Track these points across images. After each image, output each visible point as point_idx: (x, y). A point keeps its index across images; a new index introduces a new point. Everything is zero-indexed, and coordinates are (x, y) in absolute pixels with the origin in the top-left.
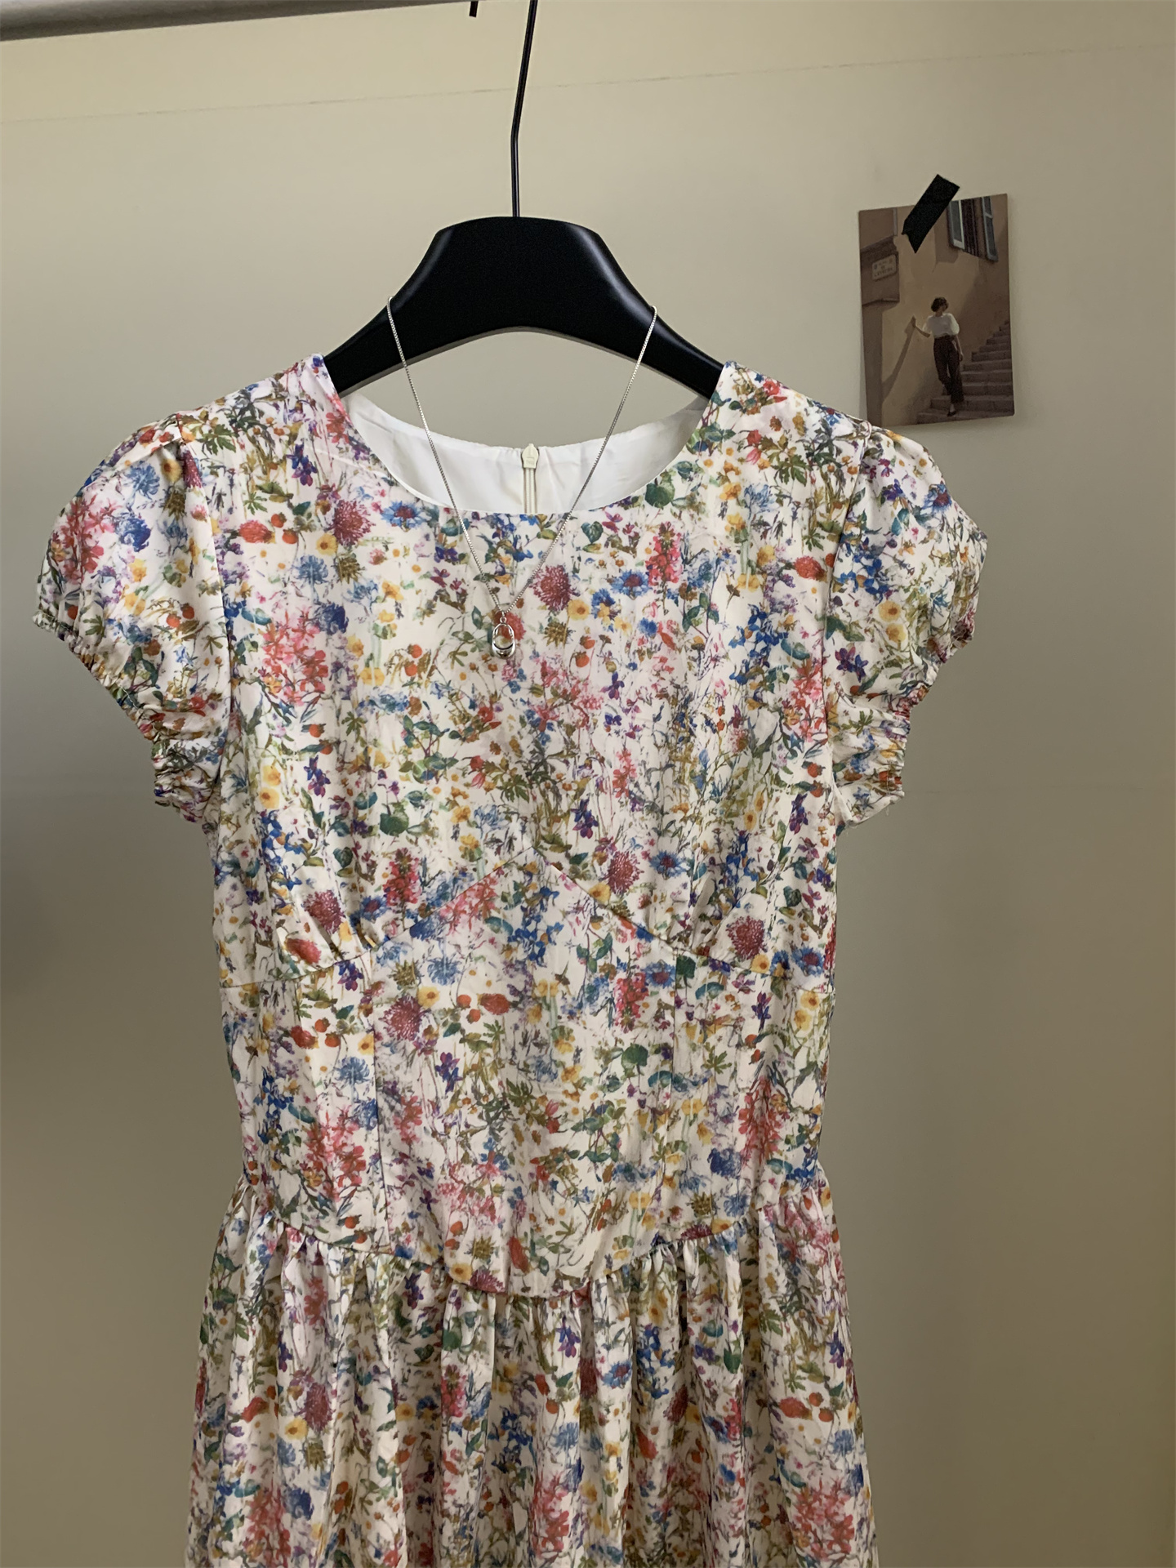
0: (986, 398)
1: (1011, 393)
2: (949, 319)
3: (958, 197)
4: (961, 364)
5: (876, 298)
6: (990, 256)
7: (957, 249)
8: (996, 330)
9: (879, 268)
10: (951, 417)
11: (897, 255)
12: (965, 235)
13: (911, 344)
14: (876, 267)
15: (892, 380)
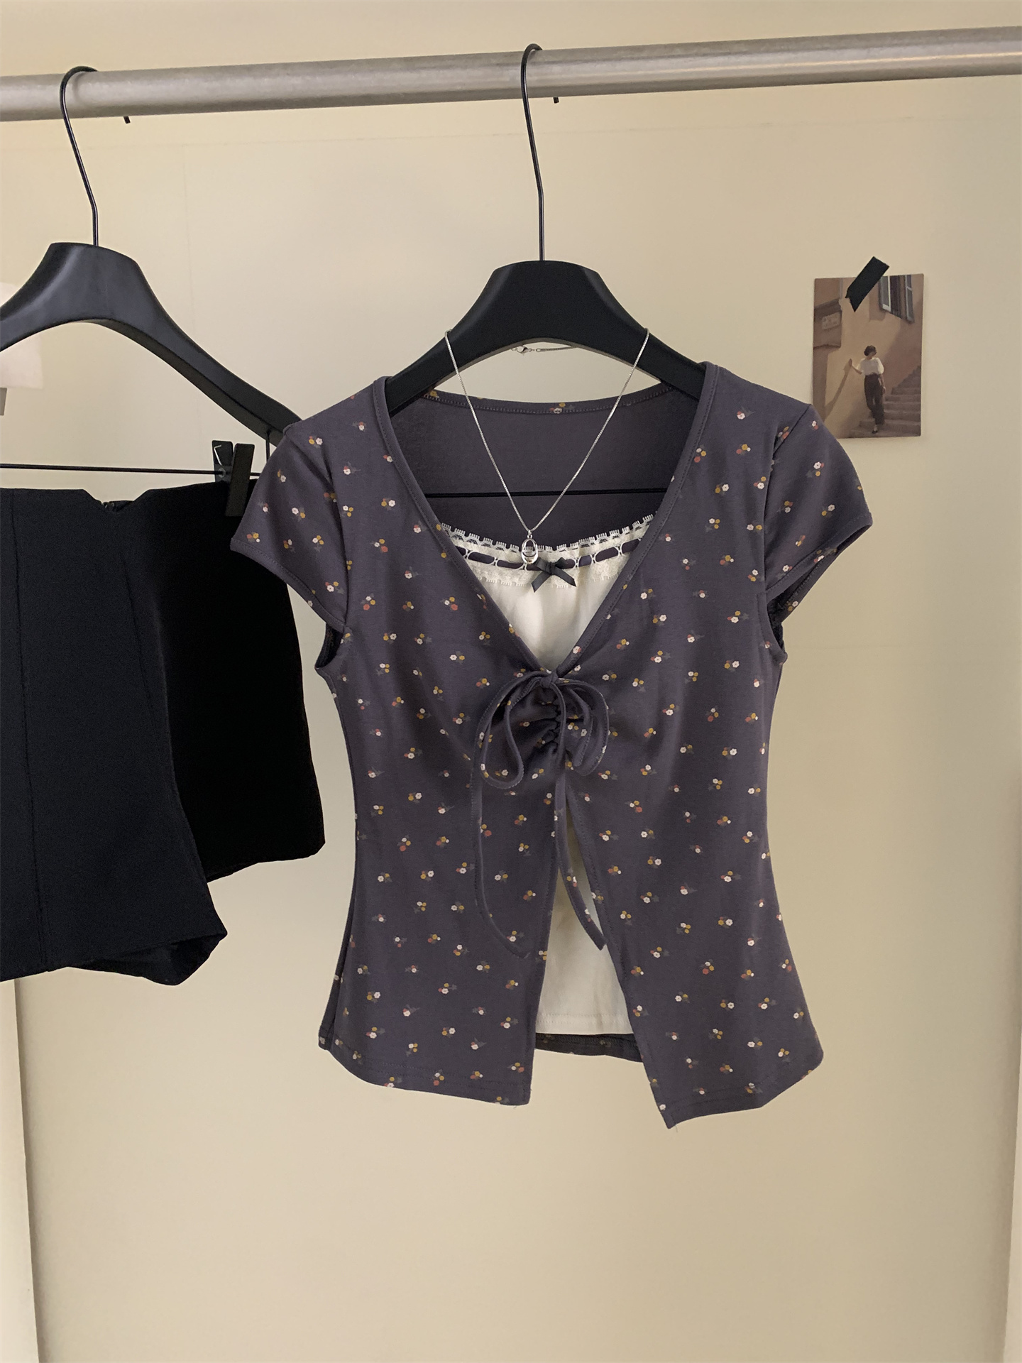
0: (901, 423)
1: (918, 419)
2: (876, 362)
3: (887, 274)
4: (884, 396)
5: (822, 344)
6: (909, 318)
7: (886, 311)
8: (911, 372)
9: (827, 321)
10: (874, 434)
11: (841, 312)
12: (891, 302)
13: (848, 378)
14: (825, 320)
15: (832, 404)
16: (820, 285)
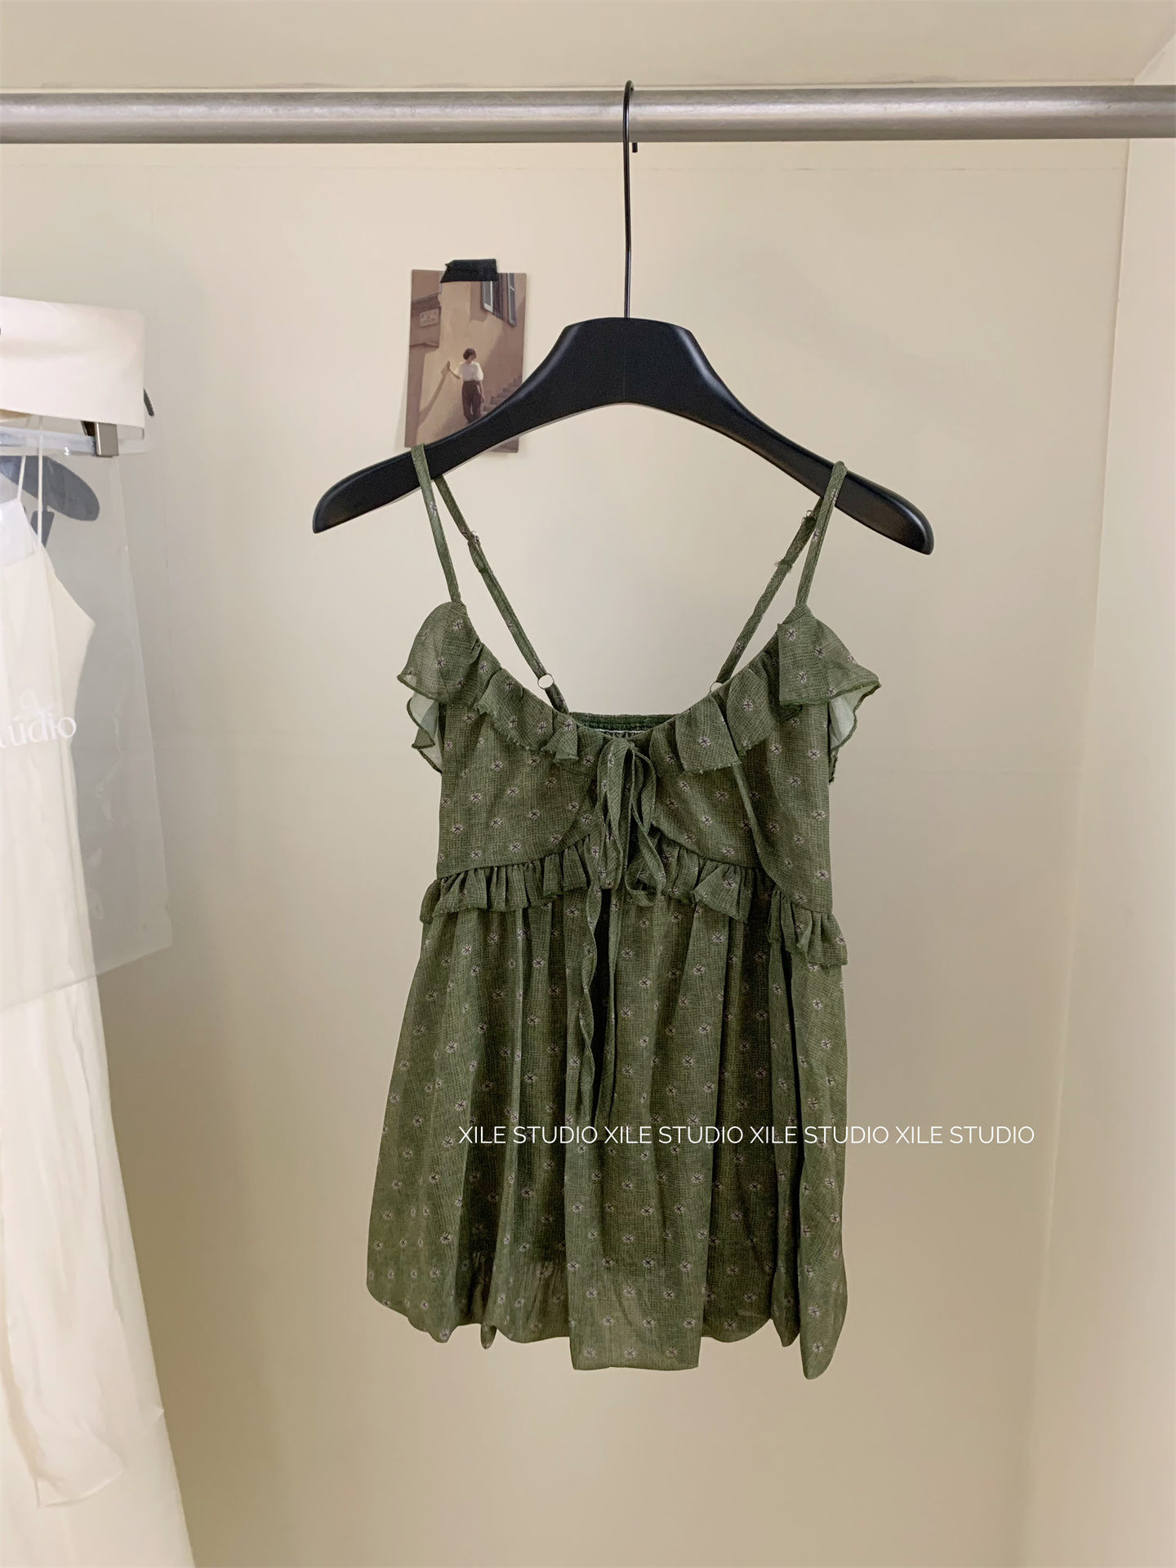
2: (476, 367)
4: (482, 405)
5: (421, 342)
6: (511, 321)
7: (486, 311)
9: (425, 318)
11: (440, 308)
12: (494, 302)
13: (445, 383)
14: (423, 317)
15: (428, 409)
16: (419, 278)
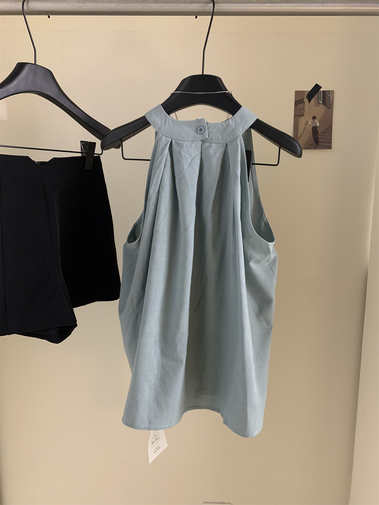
0: (325, 144)
1: (331, 143)
2: (316, 122)
3: (321, 90)
4: (319, 134)
5: (298, 114)
6: (328, 106)
7: (320, 103)
8: (329, 126)
9: (299, 107)
10: (315, 148)
11: (304, 103)
12: (322, 100)
13: (306, 127)
15: (300, 136)
16: (297, 93)
